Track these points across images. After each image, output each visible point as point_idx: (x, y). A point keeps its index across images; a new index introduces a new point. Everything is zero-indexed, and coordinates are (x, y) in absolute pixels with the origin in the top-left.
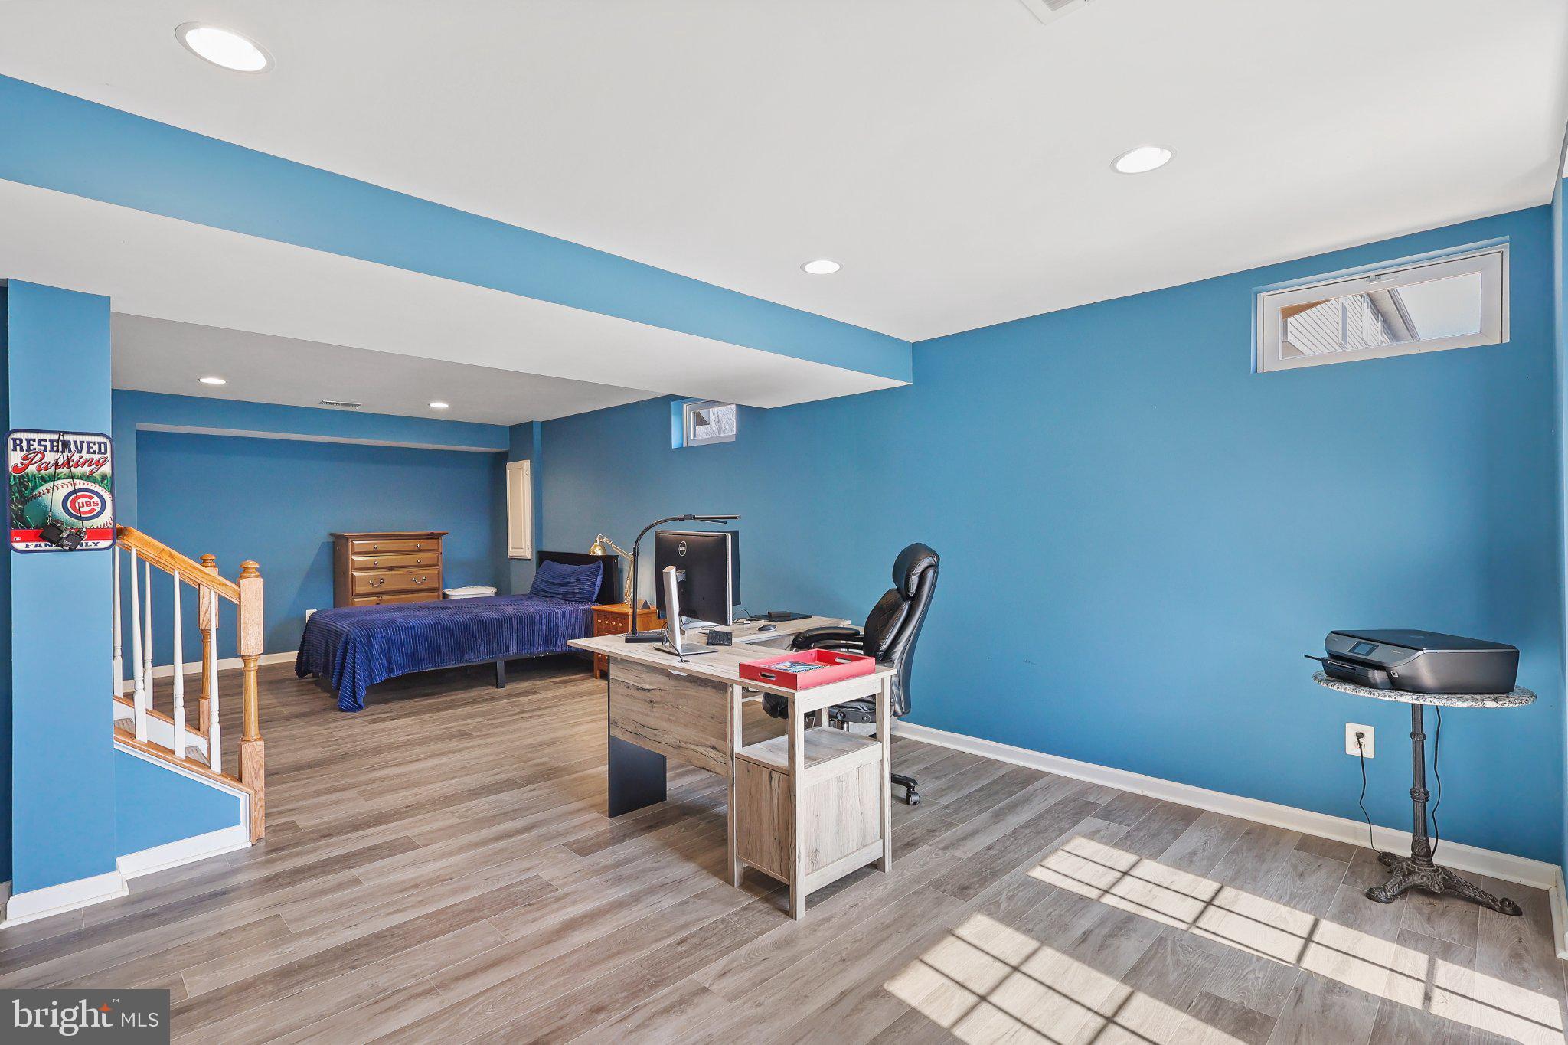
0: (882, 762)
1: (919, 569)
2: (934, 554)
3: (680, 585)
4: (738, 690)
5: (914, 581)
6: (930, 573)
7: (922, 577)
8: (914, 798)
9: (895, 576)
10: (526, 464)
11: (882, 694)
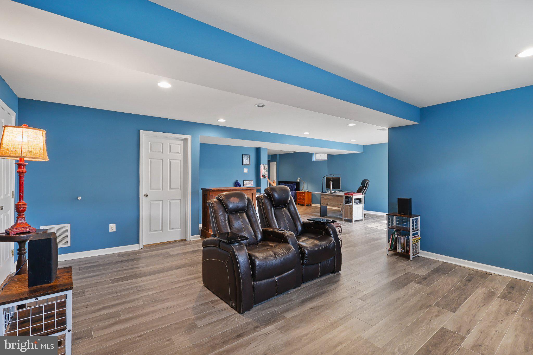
0: (362, 207)
1: (366, 183)
2: (369, 180)
3: (332, 184)
4: (344, 196)
5: (366, 184)
6: (368, 183)
7: (367, 184)
8: (365, 216)
9: (362, 184)
10: (276, 163)
11: (362, 198)
